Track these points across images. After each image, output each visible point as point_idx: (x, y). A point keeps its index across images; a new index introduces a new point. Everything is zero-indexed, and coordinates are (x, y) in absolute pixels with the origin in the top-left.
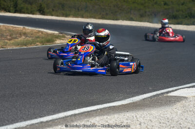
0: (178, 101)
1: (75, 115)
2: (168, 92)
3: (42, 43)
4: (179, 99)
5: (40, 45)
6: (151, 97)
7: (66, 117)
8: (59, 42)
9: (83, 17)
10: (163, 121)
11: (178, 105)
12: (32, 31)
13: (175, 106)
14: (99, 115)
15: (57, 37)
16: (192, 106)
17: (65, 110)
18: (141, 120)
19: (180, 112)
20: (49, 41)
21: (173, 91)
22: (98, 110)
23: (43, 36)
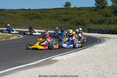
0: (56, 62)
1: (14, 70)
2: (51, 58)
3: (5, 38)
4: (56, 61)
5: (4, 39)
6: (45, 61)
7: (10, 71)
8: (12, 38)
9: (21, 29)
10: (49, 72)
11: (56, 64)
12: (2, 34)
13: (54, 64)
14: (23, 70)
15: (11, 36)
16: (61, 64)
17: (10, 68)
18: (40, 72)
19: (56, 67)
20: (8, 38)
21: (53, 58)
22: (23, 67)
23: (6, 36)
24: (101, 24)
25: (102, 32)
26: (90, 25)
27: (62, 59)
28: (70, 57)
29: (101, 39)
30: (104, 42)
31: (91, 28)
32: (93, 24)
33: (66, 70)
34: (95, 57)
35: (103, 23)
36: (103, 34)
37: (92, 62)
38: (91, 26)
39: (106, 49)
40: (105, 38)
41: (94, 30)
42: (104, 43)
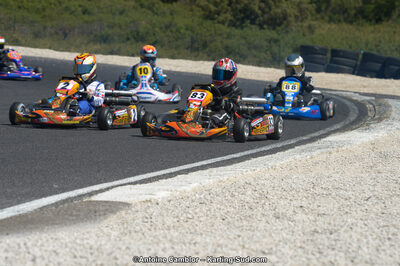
0: (113, 212)
2: (91, 194)
4: (113, 207)
6: (56, 204)
10: (80, 253)
11: (112, 220)
13: (105, 222)
16: (139, 221)
18: (36, 251)
19: (115, 234)
21: (101, 191)
24: (378, 20)
25: (378, 66)
26: (310, 27)
27: (148, 197)
28: (188, 188)
29: (369, 106)
30: (380, 120)
31: (318, 45)
32: (331, 20)
33: (168, 245)
34: (318, 190)
35: (388, 15)
36: (381, 75)
37: (300, 216)
38: (317, 32)
39: (385, 156)
40: (390, 102)
41: (335, 53)
42: (382, 125)
